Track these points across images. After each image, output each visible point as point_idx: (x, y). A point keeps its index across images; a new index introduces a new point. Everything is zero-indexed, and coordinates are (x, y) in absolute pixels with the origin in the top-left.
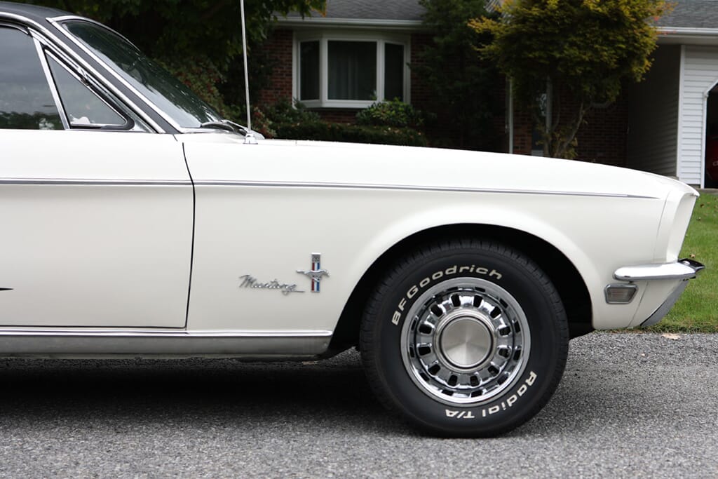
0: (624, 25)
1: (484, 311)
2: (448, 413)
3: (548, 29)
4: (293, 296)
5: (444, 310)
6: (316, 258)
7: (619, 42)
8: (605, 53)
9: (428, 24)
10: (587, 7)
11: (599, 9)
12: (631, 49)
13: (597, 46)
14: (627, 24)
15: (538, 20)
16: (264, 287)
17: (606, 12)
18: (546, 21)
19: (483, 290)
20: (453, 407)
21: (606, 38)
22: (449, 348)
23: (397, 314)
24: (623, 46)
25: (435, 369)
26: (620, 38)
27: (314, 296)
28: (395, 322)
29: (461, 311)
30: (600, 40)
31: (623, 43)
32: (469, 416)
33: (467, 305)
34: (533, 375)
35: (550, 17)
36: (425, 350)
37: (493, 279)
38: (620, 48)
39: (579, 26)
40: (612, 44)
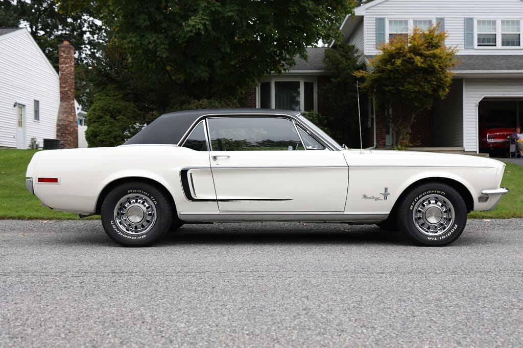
0: (435, 72)
1: (438, 205)
2: (429, 238)
3: (396, 76)
4: (378, 201)
5: (426, 205)
6: (386, 189)
7: (433, 81)
8: (426, 87)
9: (327, 72)
10: (417, 65)
11: (423, 65)
12: (439, 84)
13: (421, 83)
14: (437, 72)
15: (391, 71)
16: (370, 198)
17: (426, 66)
18: (395, 71)
19: (437, 198)
20: (430, 236)
21: (426, 79)
22: (428, 217)
23: (412, 206)
24: (435, 83)
25: (423, 224)
26: (433, 79)
27: (385, 201)
28: (411, 209)
29: (431, 205)
30: (423, 80)
31: (435, 81)
32: (436, 239)
33: (433, 204)
34: (456, 226)
35: (397, 70)
36: (419, 218)
37: (442, 195)
38: (434, 84)
39: (412, 73)
40: (429, 82)
